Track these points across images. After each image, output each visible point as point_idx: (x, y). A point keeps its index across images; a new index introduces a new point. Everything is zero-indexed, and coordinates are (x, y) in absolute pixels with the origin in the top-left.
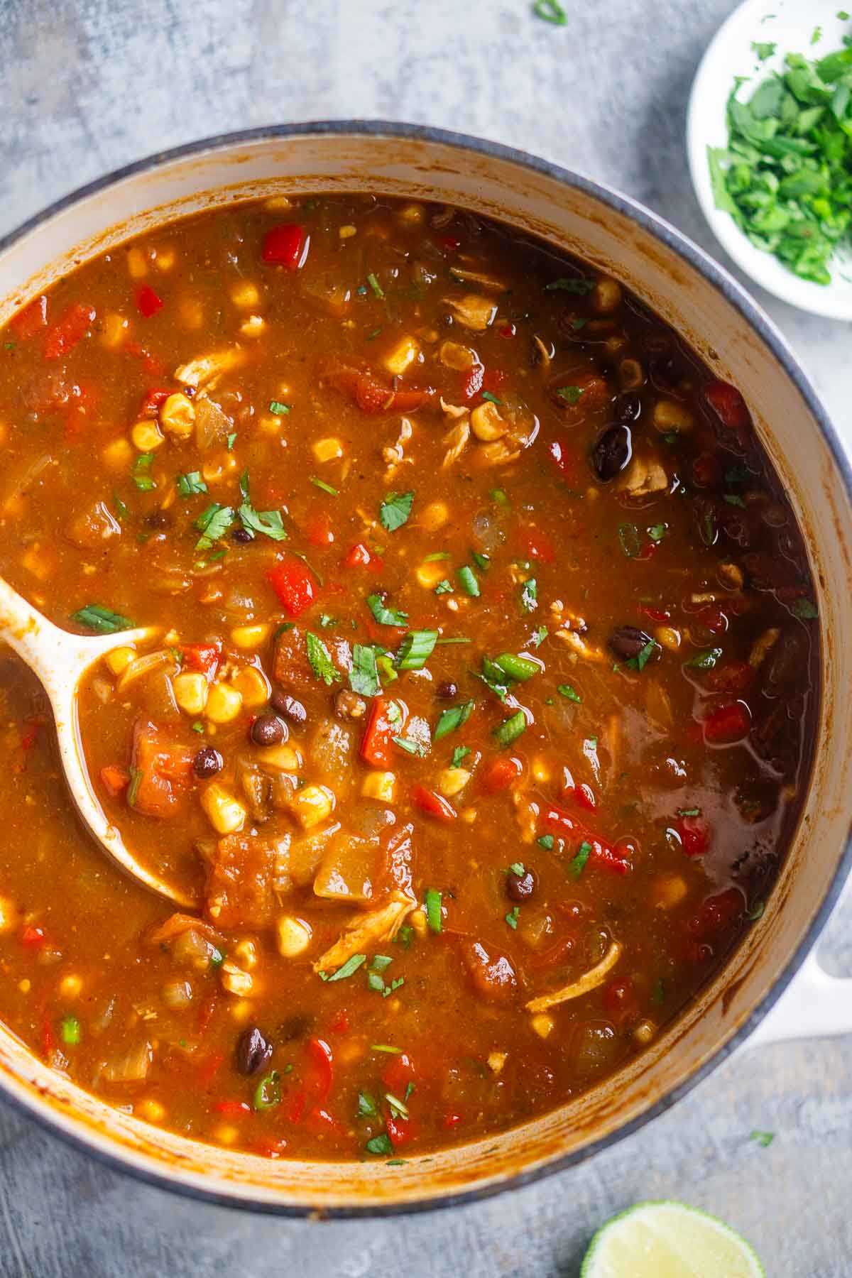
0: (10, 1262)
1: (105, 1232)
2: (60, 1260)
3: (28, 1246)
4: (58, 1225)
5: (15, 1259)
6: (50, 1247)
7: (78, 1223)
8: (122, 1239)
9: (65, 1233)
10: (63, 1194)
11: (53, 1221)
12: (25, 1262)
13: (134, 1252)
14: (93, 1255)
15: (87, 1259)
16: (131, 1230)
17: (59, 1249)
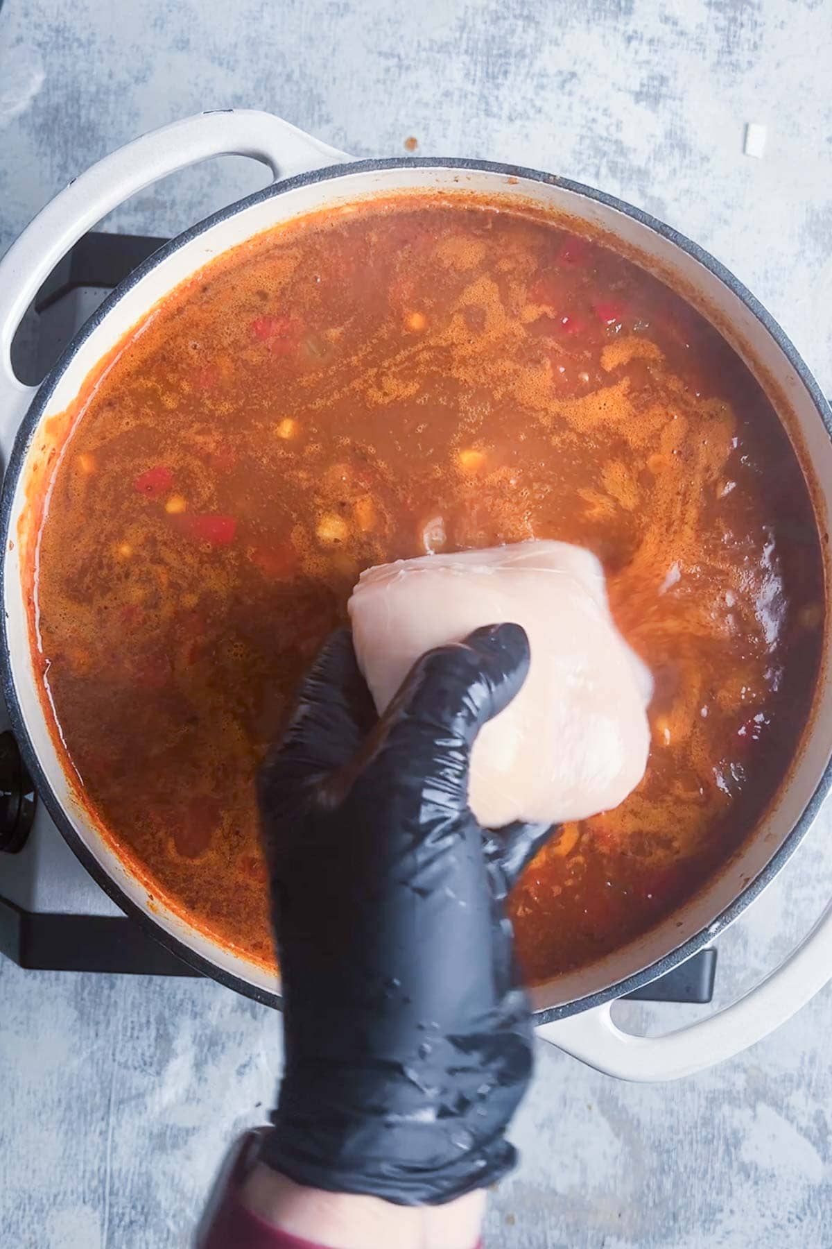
0: (102, 1171)
1: (164, 1173)
2: (132, 1180)
3: (116, 1166)
4: (138, 1159)
5: (105, 1171)
6: (128, 1171)
7: (151, 1163)
8: (173, 1180)
9: (140, 1165)
10: (147, 1141)
11: (136, 1156)
12: (112, 1176)
13: (177, 1191)
14: (153, 1184)
15: (148, 1185)
16: (180, 1179)
17: (134, 1174)
